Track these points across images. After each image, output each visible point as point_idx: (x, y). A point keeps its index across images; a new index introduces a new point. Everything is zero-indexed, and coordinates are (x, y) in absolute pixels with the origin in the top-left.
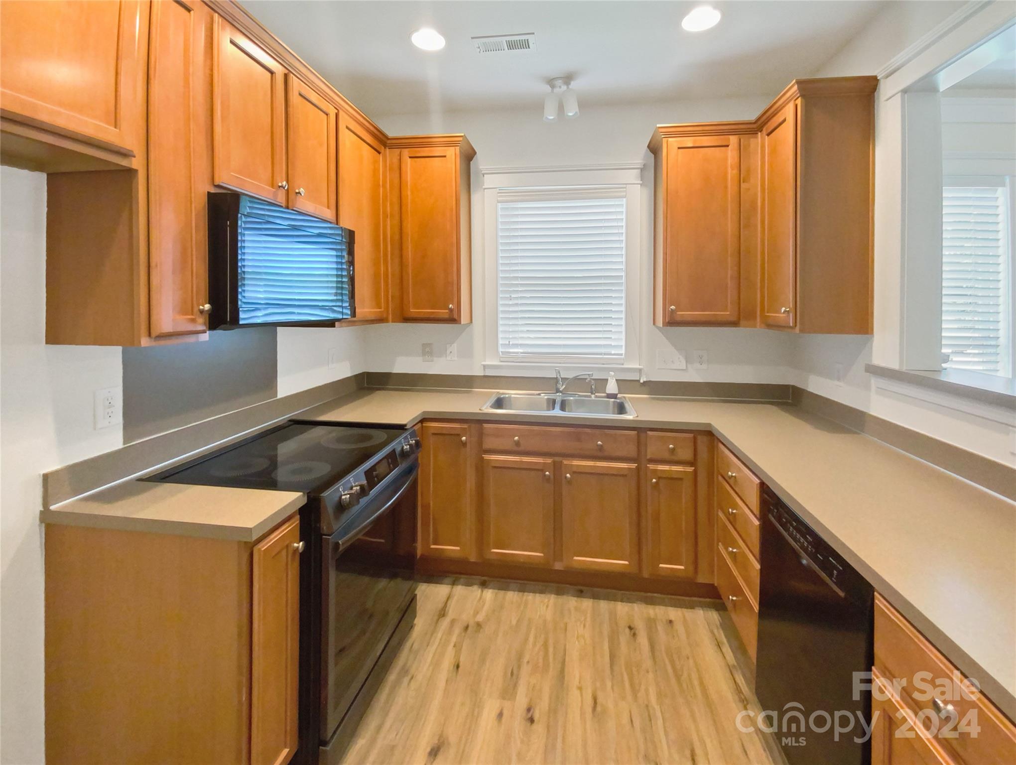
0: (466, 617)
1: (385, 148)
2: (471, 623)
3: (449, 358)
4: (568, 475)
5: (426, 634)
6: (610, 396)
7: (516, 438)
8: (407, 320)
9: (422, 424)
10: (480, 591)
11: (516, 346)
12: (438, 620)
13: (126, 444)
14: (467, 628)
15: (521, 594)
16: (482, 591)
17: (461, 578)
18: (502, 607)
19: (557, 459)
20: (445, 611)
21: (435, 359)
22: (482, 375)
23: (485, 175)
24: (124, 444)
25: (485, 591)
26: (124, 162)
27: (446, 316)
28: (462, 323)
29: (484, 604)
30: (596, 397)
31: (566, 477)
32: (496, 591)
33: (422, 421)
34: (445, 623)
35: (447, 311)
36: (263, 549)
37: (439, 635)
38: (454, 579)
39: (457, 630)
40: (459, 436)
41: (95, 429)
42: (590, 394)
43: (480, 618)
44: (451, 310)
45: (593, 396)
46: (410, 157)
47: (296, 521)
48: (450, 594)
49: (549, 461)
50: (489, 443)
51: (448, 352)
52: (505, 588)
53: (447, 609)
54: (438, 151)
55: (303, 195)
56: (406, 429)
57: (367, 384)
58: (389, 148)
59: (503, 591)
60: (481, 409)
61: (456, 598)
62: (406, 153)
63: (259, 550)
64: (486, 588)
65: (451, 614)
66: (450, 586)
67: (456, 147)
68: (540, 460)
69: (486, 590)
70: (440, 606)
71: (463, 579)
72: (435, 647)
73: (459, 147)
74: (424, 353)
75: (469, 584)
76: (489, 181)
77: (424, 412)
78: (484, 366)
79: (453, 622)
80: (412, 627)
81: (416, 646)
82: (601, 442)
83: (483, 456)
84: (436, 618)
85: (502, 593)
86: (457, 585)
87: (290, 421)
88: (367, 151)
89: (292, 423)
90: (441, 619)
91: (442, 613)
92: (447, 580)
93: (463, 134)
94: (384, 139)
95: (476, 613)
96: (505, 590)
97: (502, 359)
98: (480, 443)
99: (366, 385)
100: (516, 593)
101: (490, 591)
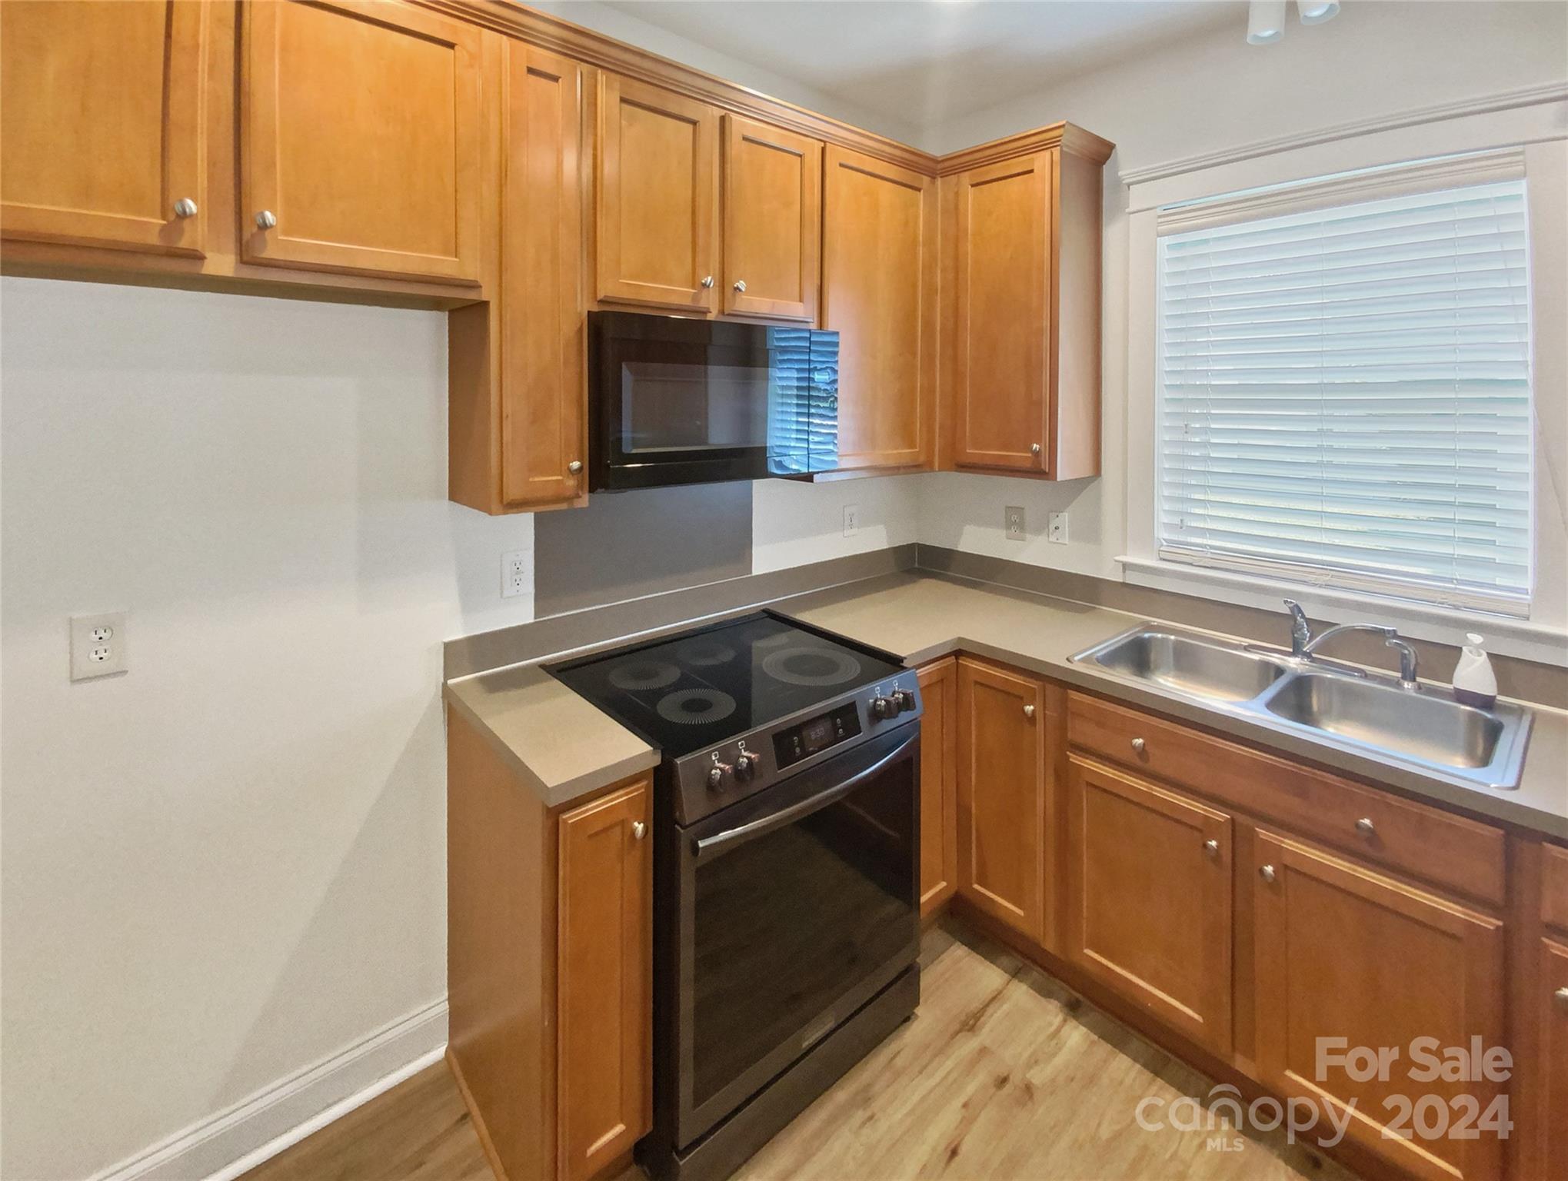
0: (1012, 1056)
1: (934, 178)
2: (1016, 1079)
3: (1053, 539)
4: (1269, 869)
5: (927, 1046)
6: (1462, 696)
7: (1139, 741)
8: (964, 467)
9: (957, 658)
10: (1060, 1017)
11: (1203, 532)
12: (957, 1033)
13: (539, 618)
14: (1003, 1081)
15: (1148, 1075)
16: (1065, 1021)
17: (1034, 970)
18: (1091, 1080)
19: (1241, 818)
20: (978, 1020)
21: (1028, 536)
22: (1121, 581)
23: (1131, 187)
24: (535, 618)
25: (1072, 1023)
26: (472, 295)
27: (1028, 465)
28: (1058, 480)
29: (1060, 1049)
30: (1420, 688)
31: (1262, 872)
32: (1095, 1037)
33: (958, 653)
34: (968, 1046)
35: (1030, 455)
36: (570, 822)
37: (949, 1064)
38: (1020, 965)
39: (982, 1077)
40: (1021, 700)
41: (501, 597)
42: (1399, 675)
43: (1038, 1077)
44: (1037, 454)
45: (1407, 685)
46: (972, 186)
47: (641, 788)
48: (1000, 993)
49: (1222, 816)
50: (1083, 731)
51: (1052, 527)
52: (1119, 1044)
53: (982, 1019)
54: (1017, 165)
55: (743, 290)
56: (904, 668)
57: (919, 563)
58: (941, 177)
59: (1109, 1047)
60: (1071, 659)
61: (1006, 1007)
62: (966, 178)
63: (565, 821)
64: (1076, 1017)
65: (986, 1034)
66: (1006, 976)
67: (1053, 149)
68: (1198, 807)
69: (1074, 1023)
70: (975, 1005)
71: (1036, 974)
72: (932, 1082)
73: (1059, 148)
74: (1008, 525)
75: (1046, 993)
76: (1137, 197)
77: (960, 639)
78: (1126, 566)
79: (983, 1051)
80: (907, 1019)
81: (899, 1062)
82: (1371, 820)
83: (1068, 753)
84: (956, 1026)
85: (1104, 1048)
86: (1021, 981)
87: (764, 611)
88: (887, 193)
89: (766, 615)
90: (963, 1033)
91: (970, 1023)
92: (1005, 960)
93: (1064, 122)
94: (931, 164)
95: (1034, 1062)
96: (1115, 1046)
97: (1163, 555)
98: (1062, 727)
99: (916, 565)
100: (1138, 1066)
101: (1083, 1029)
